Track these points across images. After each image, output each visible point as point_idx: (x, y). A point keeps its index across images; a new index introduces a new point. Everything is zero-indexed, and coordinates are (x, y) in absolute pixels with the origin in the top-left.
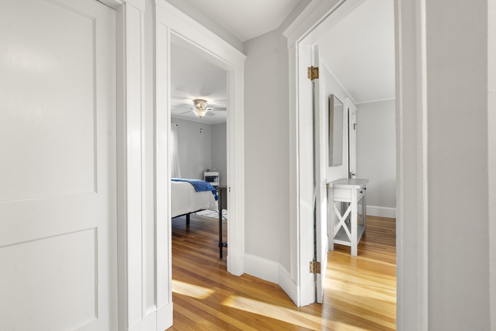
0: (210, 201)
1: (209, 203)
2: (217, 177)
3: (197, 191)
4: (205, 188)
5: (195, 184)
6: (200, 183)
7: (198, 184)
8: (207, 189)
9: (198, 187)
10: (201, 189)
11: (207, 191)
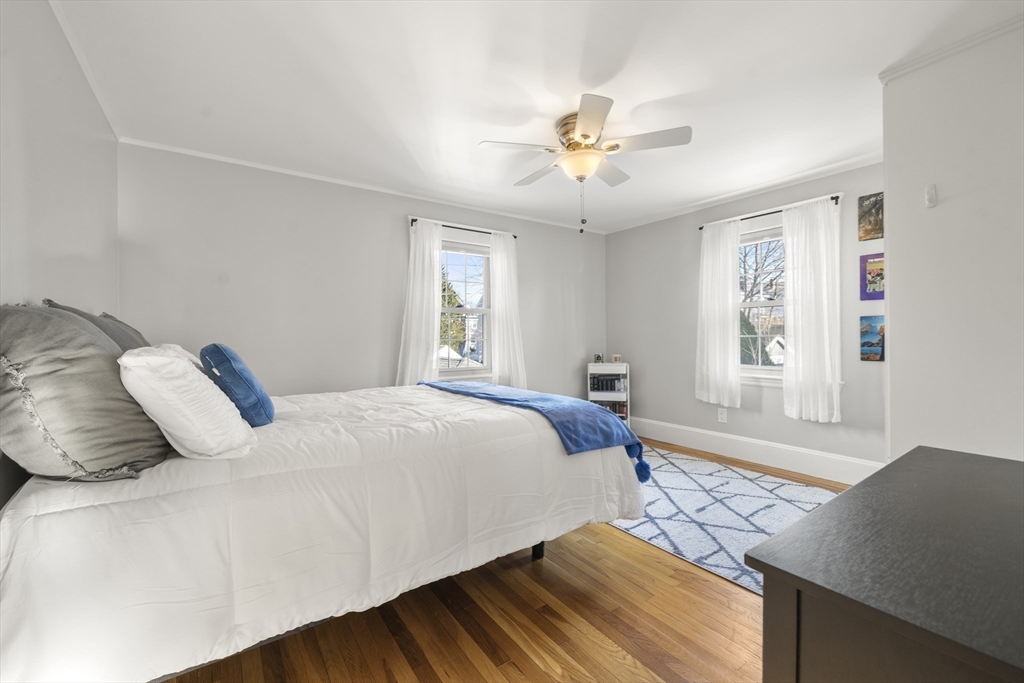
0: (620, 487)
1: (615, 493)
2: (625, 376)
3: (569, 452)
4: (600, 438)
5: (561, 423)
6: (581, 417)
7: (575, 422)
8: (607, 440)
9: (576, 432)
10: (587, 440)
11: (607, 446)
